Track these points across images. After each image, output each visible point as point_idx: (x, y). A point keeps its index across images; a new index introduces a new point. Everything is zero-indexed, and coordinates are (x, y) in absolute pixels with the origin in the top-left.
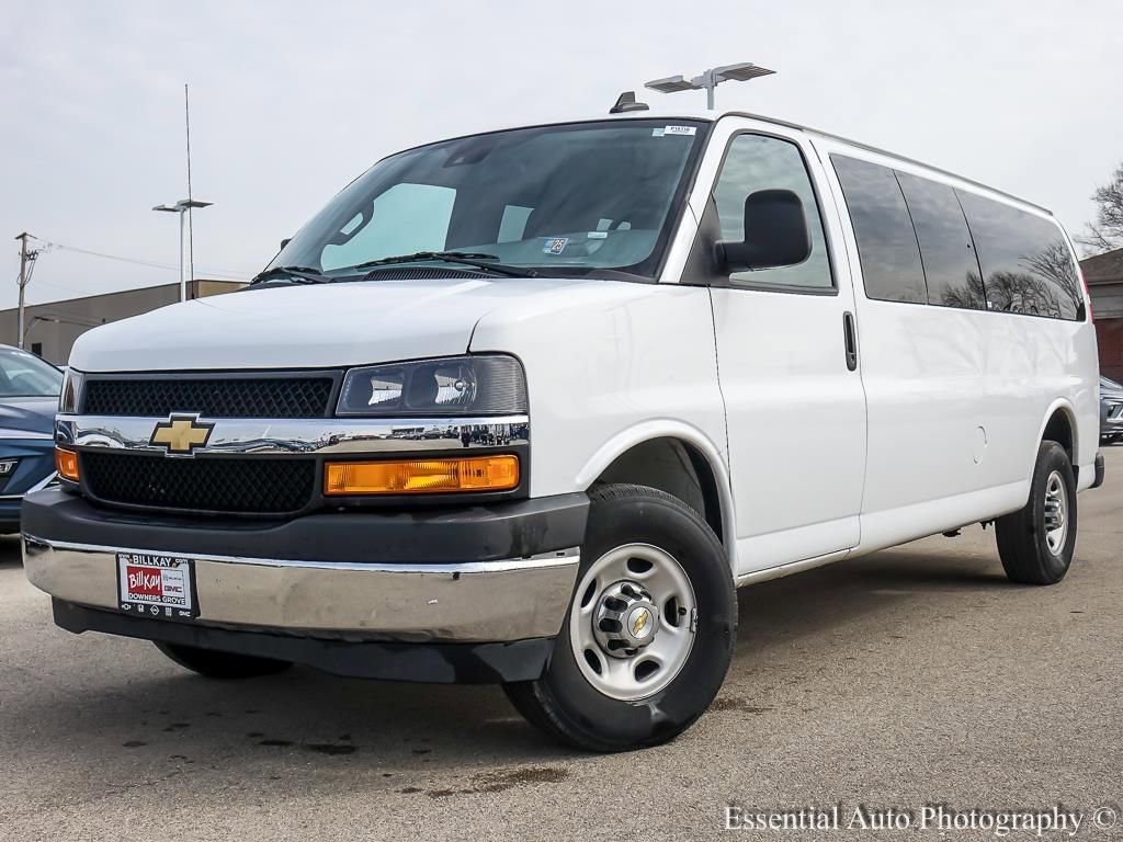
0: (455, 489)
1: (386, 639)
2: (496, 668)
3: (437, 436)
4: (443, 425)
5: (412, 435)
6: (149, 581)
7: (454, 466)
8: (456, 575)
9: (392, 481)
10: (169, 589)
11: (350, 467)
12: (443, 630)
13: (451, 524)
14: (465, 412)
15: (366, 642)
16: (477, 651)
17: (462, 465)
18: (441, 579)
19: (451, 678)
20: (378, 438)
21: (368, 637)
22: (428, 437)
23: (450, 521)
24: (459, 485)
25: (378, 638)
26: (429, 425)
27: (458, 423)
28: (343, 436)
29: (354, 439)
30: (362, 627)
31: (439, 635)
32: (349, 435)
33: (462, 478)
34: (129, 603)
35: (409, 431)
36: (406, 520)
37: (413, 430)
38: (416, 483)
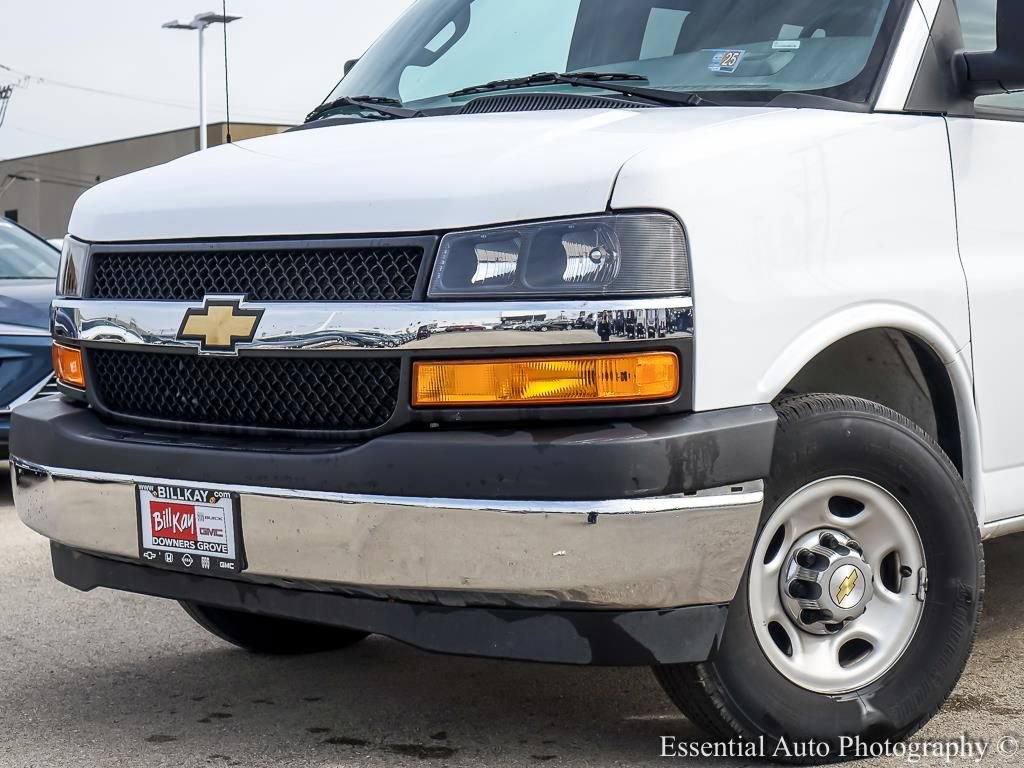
0: (587, 398)
1: (497, 602)
2: (647, 645)
3: (563, 326)
4: (571, 310)
5: (528, 325)
6: (179, 521)
7: (589, 367)
8: (593, 517)
9: (505, 390)
10: (206, 532)
11: (448, 367)
12: (572, 592)
13: (585, 445)
14: (604, 292)
15: (470, 607)
16: (618, 620)
17: (601, 365)
18: (570, 522)
19: (586, 657)
20: (481, 329)
21: (472, 600)
22: (550, 328)
23: (584, 442)
24: (596, 394)
25: (486, 601)
26: (552, 311)
27: (594, 308)
28: (436, 325)
29: (449, 330)
30: (465, 586)
31: (569, 598)
32: (441, 325)
33: (601, 383)
34: (154, 551)
35: (524, 319)
36: (524, 440)
37: (529, 318)
38: (537, 390)
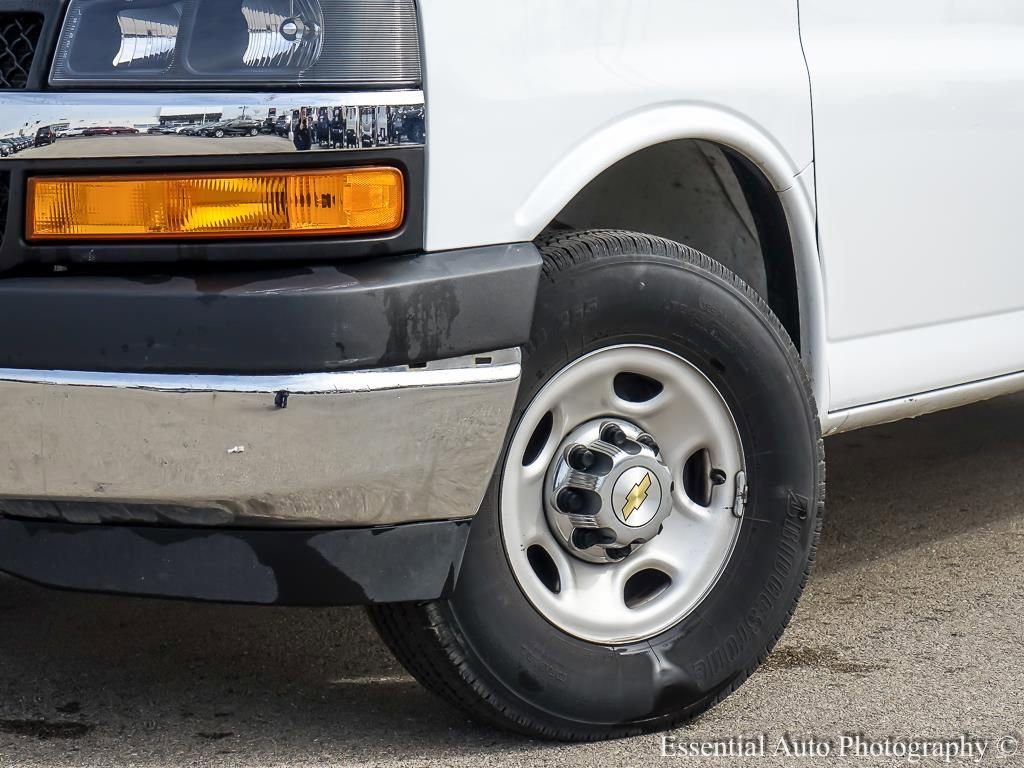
0: (274, 231)
1: (146, 517)
2: (355, 578)
3: (245, 130)
4: (256, 107)
5: (197, 127)
7: (278, 187)
8: (281, 398)
9: (158, 218)
11: (76, 185)
12: (253, 503)
13: (270, 298)
14: (300, 81)
15: (107, 524)
16: (315, 542)
17: (294, 184)
18: (247, 406)
19: (272, 594)
20: (132, 132)
21: (109, 515)
22: (228, 132)
23: (268, 292)
24: (287, 224)
25: (129, 516)
26: (230, 107)
27: (286, 104)
28: (65, 126)
29: (89, 133)
30: (100, 494)
31: (247, 511)
32: (75, 125)
33: (294, 210)
35: (192, 119)
36: (185, 289)
37: (199, 117)
38: (205, 218)
